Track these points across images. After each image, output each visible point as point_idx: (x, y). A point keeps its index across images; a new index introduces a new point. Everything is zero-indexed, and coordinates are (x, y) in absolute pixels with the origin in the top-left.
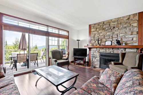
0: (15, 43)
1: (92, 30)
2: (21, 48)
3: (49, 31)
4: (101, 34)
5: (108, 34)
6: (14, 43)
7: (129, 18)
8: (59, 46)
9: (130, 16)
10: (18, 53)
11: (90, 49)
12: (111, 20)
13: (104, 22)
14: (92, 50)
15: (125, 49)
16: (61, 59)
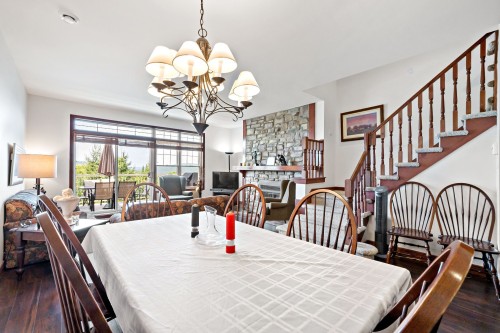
0: (91, 159)
1: (249, 132)
2: (103, 171)
3: (157, 137)
4: (262, 143)
5: (271, 141)
6: (88, 159)
7: (298, 114)
8: (179, 167)
9: (299, 108)
10: (98, 181)
11: (244, 172)
12: (276, 114)
13: (265, 117)
14: (248, 175)
15: (294, 172)
16: (181, 194)
